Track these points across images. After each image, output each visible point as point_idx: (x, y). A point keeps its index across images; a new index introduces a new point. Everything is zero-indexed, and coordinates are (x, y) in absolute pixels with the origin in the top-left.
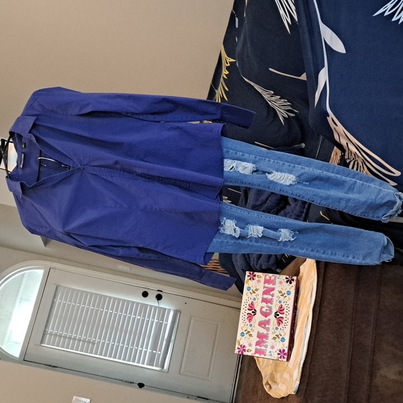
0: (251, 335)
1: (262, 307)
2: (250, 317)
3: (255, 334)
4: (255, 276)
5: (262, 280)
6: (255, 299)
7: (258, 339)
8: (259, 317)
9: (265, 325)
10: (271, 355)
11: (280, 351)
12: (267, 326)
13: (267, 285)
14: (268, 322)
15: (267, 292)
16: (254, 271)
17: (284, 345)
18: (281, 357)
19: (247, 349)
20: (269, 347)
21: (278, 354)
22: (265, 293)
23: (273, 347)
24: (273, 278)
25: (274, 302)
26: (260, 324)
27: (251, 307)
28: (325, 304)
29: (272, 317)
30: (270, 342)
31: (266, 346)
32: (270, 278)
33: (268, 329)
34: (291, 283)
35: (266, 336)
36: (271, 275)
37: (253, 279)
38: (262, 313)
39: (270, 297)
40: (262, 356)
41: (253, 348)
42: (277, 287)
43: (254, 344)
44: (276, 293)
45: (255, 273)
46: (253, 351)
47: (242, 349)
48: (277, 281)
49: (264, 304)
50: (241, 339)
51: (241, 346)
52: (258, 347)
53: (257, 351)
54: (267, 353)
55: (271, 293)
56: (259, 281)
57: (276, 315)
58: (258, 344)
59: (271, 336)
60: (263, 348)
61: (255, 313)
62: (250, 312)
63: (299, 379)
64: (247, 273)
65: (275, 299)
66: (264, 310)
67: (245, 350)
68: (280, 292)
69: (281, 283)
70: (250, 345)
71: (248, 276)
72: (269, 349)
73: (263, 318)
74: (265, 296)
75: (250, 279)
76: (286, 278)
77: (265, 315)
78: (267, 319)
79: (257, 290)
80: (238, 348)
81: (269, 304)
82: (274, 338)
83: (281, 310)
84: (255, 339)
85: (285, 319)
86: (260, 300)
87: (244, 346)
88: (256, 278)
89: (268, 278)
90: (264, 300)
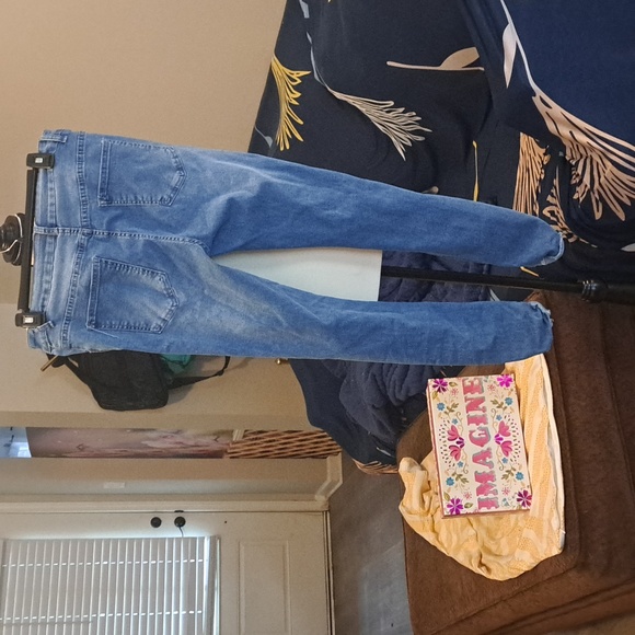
0: (464, 480)
1: (471, 432)
2: (456, 452)
3: (471, 477)
4: (445, 384)
5: (460, 388)
6: (455, 421)
7: (479, 484)
8: (470, 449)
9: (484, 459)
10: (507, 504)
11: (520, 495)
12: (488, 460)
13: (469, 395)
14: (488, 453)
15: (473, 405)
16: (442, 377)
17: (523, 484)
18: (523, 504)
19: (463, 504)
20: (500, 492)
21: (519, 500)
22: (469, 408)
23: (506, 492)
24: (476, 382)
25: (490, 420)
26: (476, 459)
27: (453, 434)
28: (572, 400)
29: (492, 444)
30: (499, 484)
31: (495, 492)
32: (472, 383)
33: (491, 465)
34: (508, 385)
35: (491, 477)
36: (471, 378)
37: (444, 390)
38: (474, 441)
39: (480, 413)
40: (493, 509)
41: (474, 500)
42: (488, 395)
43: (473, 492)
44: (487, 404)
45: (445, 380)
46: (476, 505)
47: (455, 506)
48: (485, 385)
49: (473, 426)
50: (449, 490)
51: (453, 501)
52: (482, 497)
53: (481, 504)
54: (500, 502)
55: (481, 406)
56: (454, 392)
57: (498, 439)
58: (480, 491)
59: (499, 474)
60: (490, 496)
61: (461, 442)
62: (454, 443)
63: (562, 526)
64: (431, 382)
65: (489, 414)
66: (475, 435)
67: (460, 507)
68: (495, 402)
69: (491, 387)
70: (468, 496)
71: (434, 386)
72: (501, 496)
73: (478, 449)
74: (472, 413)
75: (439, 390)
76: (499, 379)
77: (480, 442)
78: (485, 448)
79: (455, 406)
80: (449, 506)
81: (482, 425)
82: (505, 477)
83: (504, 430)
84: (474, 485)
85: (514, 443)
86: (465, 420)
87: (458, 501)
88: (449, 386)
89: (467, 383)
90: (471, 420)
